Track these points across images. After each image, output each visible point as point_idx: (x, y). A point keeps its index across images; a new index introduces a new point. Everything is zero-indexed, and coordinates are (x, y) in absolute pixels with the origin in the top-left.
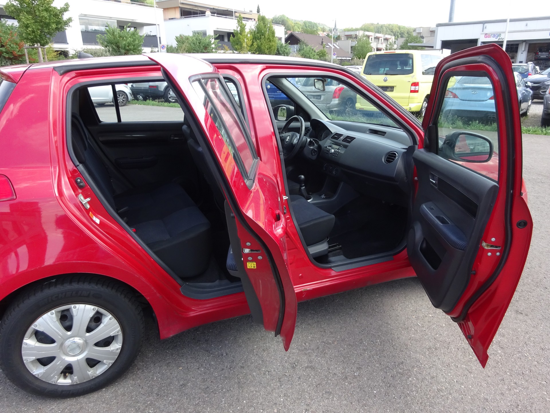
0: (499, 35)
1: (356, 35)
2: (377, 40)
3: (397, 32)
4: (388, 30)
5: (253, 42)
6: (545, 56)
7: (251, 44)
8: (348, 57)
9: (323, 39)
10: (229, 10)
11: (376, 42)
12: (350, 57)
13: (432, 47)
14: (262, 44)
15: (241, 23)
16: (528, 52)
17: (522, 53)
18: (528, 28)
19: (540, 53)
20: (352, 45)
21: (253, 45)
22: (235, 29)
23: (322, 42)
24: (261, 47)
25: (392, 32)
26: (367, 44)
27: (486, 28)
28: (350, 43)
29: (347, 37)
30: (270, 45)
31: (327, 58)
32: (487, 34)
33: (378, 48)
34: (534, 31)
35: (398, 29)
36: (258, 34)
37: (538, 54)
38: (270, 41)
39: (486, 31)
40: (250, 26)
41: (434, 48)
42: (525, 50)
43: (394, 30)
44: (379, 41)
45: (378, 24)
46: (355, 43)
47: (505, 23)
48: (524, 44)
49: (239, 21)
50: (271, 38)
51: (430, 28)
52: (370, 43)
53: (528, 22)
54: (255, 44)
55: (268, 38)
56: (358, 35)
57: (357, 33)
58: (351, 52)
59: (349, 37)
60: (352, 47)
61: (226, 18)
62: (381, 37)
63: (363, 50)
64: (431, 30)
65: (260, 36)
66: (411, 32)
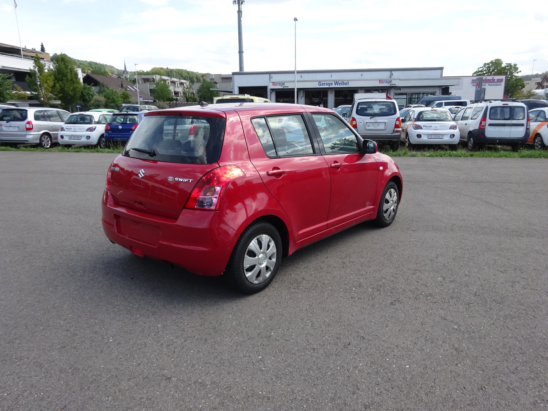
0: (284, 84)
1: (153, 79)
2: (173, 84)
3: (186, 77)
4: (178, 75)
5: (54, 83)
6: (317, 101)
7: (53, 85)
8: (150, 100)
9: (122, 82)
10: (15, 48)
11: (173, 86)
12: (152, 100)
13: (232, 92)
14: (65, 85)
15: (39, 63)
16: (306, 98)
17: (301, 98)
18: (303, 79)
19: (313, 99)
20: (151, 88)
21: (56, 87)
22: (32, 68)
23: (122, 85)
24: (64, 89)
25: (182, 76)
26: (166, 87)
27: (272, 78)
28: (148, 86)
29: (144, 81)
30: (74, 86)
31: (131, 100)
32: (274, 83)
33: (175, 91)
34: (308, 81)
35: (187, 75)
36: (59, 75)
37: (312, 99)
38: (74, 83)
39: (272, 80)
40: (49, 66)
41: (233, 93)
42: (303, 96)
43: (183, 75)
44: (175, 85)
45: (167, 68)
46: (153, 86)
47: (294, 74)
48: (302, 91)
49: (35, 61)
50: (75, 80)
51: (221, 75)
52: (168, 87)
53: (302, 74)
54: (57, 85)
55: (72, 80)
56: (155, 78)
57: (154, 77)
58: (151, 95)
59: (146, 80)
60: (151, 90)
61: (13, 56)
62: (177, 82)
63: (162, 93)
64: (221, 77)
65: (62, 77)
66: (200, 78)
